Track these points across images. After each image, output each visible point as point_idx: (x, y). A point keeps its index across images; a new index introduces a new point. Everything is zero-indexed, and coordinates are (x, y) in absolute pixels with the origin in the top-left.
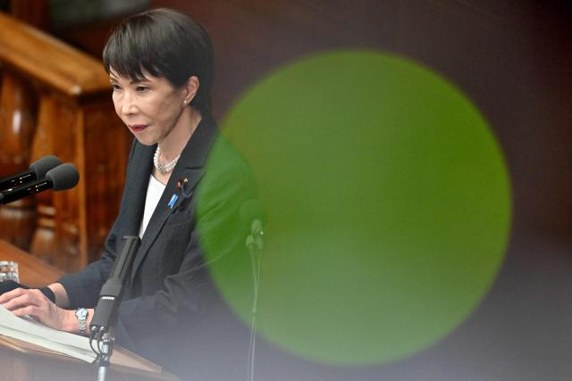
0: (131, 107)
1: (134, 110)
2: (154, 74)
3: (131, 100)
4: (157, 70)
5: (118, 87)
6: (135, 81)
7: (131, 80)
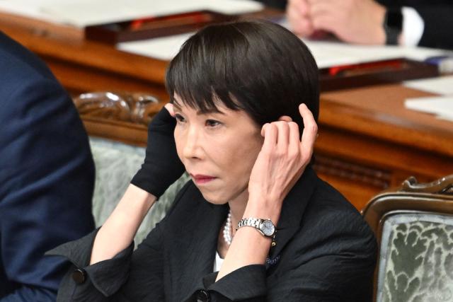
0: (195, 148)
1: (199, 153)
2: (231, 106)
3: (197, 138)
4: (235, 101)
5: (182, 119)
6: (203, 111)
7: (198, 109)
